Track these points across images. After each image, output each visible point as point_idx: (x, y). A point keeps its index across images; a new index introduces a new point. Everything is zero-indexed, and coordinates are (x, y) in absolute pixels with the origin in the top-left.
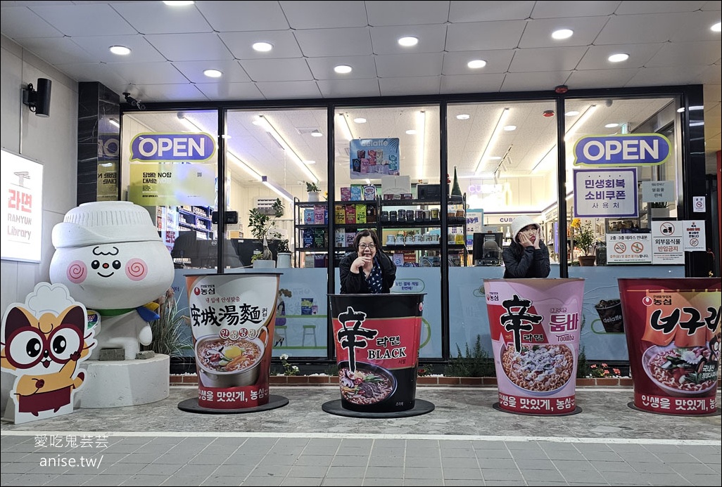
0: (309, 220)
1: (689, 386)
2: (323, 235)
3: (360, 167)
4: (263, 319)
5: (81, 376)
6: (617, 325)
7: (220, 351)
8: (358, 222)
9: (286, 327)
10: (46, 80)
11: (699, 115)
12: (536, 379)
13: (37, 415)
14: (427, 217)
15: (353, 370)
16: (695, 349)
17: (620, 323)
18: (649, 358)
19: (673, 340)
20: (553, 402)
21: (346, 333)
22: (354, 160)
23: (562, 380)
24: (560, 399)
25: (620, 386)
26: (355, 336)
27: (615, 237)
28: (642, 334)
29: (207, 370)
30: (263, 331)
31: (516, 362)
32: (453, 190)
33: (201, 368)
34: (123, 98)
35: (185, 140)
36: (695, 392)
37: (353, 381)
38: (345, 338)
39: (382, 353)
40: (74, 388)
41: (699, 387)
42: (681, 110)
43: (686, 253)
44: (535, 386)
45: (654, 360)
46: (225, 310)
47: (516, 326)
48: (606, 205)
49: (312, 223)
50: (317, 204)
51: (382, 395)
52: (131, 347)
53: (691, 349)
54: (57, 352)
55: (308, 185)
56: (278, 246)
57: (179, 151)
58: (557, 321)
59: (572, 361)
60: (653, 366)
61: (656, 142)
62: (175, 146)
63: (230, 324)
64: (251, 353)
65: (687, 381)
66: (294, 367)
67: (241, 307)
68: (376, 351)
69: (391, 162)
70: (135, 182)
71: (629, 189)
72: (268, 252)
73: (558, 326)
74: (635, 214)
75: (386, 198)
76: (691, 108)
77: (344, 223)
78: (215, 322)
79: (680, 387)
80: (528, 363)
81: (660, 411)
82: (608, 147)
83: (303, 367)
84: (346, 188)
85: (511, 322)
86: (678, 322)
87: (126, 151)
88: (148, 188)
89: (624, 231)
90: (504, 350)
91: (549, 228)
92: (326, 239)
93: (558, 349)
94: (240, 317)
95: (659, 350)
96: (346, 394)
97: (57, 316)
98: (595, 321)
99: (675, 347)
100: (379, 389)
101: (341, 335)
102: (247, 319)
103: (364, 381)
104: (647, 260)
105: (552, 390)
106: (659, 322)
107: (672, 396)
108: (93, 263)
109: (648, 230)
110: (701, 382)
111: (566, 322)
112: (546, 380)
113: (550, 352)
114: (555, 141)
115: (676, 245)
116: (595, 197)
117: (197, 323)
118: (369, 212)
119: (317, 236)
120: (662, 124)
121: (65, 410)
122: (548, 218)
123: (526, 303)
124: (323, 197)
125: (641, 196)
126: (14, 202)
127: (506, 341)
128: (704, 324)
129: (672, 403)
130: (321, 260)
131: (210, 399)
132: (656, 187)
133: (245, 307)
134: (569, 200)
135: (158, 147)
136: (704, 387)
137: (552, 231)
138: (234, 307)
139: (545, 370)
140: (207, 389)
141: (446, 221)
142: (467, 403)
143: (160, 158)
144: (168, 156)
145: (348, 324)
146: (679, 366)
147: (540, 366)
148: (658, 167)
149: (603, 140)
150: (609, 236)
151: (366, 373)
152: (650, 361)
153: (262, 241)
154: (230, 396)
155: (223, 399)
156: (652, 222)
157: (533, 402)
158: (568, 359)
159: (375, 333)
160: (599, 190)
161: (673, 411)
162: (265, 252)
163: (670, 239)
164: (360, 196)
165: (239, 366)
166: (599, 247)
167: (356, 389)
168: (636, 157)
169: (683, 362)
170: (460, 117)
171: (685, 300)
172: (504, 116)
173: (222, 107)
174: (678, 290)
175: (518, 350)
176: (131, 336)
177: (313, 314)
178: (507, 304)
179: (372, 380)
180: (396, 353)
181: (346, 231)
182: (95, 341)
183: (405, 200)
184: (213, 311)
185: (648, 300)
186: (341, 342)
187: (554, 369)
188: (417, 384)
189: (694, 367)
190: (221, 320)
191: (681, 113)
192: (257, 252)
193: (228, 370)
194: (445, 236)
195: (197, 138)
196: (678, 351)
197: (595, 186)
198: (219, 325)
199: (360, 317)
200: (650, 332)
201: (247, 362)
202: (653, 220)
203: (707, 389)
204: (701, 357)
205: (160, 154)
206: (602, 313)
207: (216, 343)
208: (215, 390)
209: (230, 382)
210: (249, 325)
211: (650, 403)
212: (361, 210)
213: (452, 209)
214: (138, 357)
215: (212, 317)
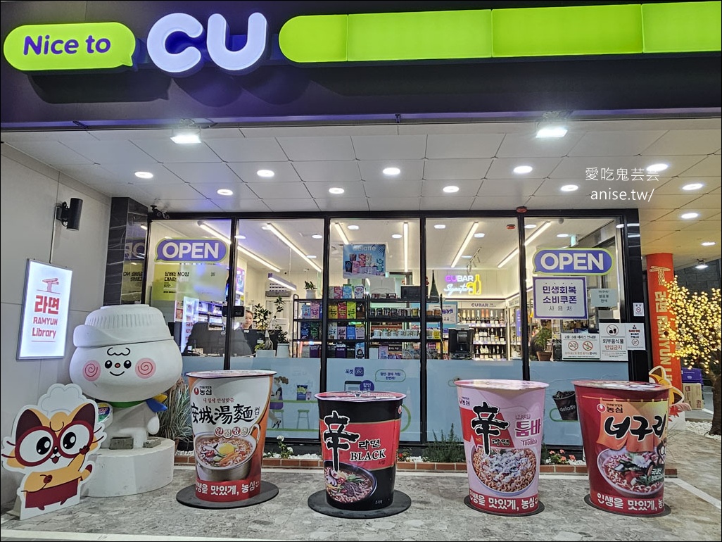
0: (306, 314)
1: (640, 488)
2: (318, 329)
3: (351, 269)
4: (256, 418)
5: (89, 468)
6: (572, 414)
7: (215, 447)
8: (348, 317)
9: (283, 411)
10: (78, 200)
11: (636, 230)
12: (503, 480)
13: (43, 509)
14: (409, 315)
15: (336, 470)
16: (644, 454)
17: (574, 412)
18: (604, 460)
19: (625, 445)
20: (519, 502)
21: (331, 434)
22: (346, 262)
23: (526, 481)
24: (525, 499)
25: (575, 473)
26: (339, 438)
27: (568, 337)
28: (597, 437)
29: (203, 464)
30: (255, 428)
31: (485, 463)
32: (431, 291)
33: (198, 462)
34: (150, 209)
35: (202, 244)
36: (645, 493)
37: (336, 480)
38: (330, 440)
39: (364, 455)
40: (82, 480)
41: (648, 489)
42: (621, 226)
43: (629, 352)
44: (503, 487)
45: (608, 462)
46: (220, 410)
47: (486, 431)
48: (560, 308)
49: (308, 317)
50: (313, 301)
51: (363, 494)
52: (139, 436)
53: (640, 453)
54: (67, 448)
55: (307, 284)
56: (278, 338)
57: (197, 253)
58: (522, 427)
59: (535, 463)
60: (607, 468)
61: (601, 256)
62: (193, 249)
63: (224, 423)
64: (244, 449)
65: (638, 483)
66: (289, 448)
67: (234, 407)
68: (357, 453)
69: (378, 265)
70: (159, 278)
71: (579, 295)
72: (269, 342)
73: (523, 432)
74: (585, 317)
75: (374, 296)
76: (629, 225)
77: (337, 318)
78: (211, 420)
79: (632, 489)
80: (496, 465)
81: (614, 510)
82: (561, 259)
83: (297, 447)
84: (339, 288)
85: (480, 426)
86: (629, 429)
87: (152, 253)
88: (169, 285)
89: (577, 331)
90: (475, 452)
91: (512, 313)
92: (320, 332)
93: (522, 453)
94: (234, 417)
95: (612, 453)
96: (330, 491)
97: (68, 414)
98: (552, 410)
99: (626, 452)
100: (360, 489)
101: (326, 436)
102: (240, 418)
103: (346, 481)
104: (596, 357)
105: (517, 491)
106: (612, 428)
107: (625, 497)
108: (106, 363)
109: (595, 331)
110: (650, 484)
111: (530, 427)
112: (512, 481)
113: (515, 455)
114: (518, 245)
115: (620, 344)
116: (551, 301)
117: (196, 420)
118: (359, 309)
119: (312, 329)
120: (604, 238)
121: (72, 502)
122: (511, 304)
123: (494, 410)
124: (319, 295)
125: (589, 300)
126: (41, 307)
127: (477, 443)
128: (651, 431)
129: (625, 503)
130: (315, 350)
131: (205, 491)
132: (602, 294)
133: (238, 407)
134: (529, 292)
135: (180, 251)
136: (653, 488)
137: (514, 315)
138: (228, 407)
139: (511, 472)
140: (203, 482)
141: (424, 318)
142: (441, 496)
143: (181, 260)
144: (188, 257)
145: (333, 427)
146: (630, 469)
147: (506, 469)
148: (602, 277)
149: (557, 253)
150: (564, 335)
151: (348, 473)
152: (604, 462)
153: (264, 331)
154: (222, 490)
155: (217, 492)
156: (600, 324)
157: (501, 502)
158: (532, 462)
159: (357, 436)
160: (555, 295)
161: (625, 511)
162: (267, 342)
163: (615, 339)
164: (351, 294)
165: (231, 462)
166: (555, 344)
167: (338, 487)
168: (585, 268)
169: (634, 465)
170: (437, 227)
171: (635, 409)
172: (474, 229)
173: (234, 217)
174: (628, 400)
175: (487, 453)
176: (139, 426)
177: (307, 399)
178: (477, 409)
179: (354, 481)
180: (376, 455)
181: (338, 326)
182: (105, 434)
183: (389, 299)
184: (209, 410)
185: (601, 407)
186: (326, 442)
187: (519, 471)
188: (397, 469)
189: (644, 471)
190: (216, 419)
191: (621, 229)
192: (260, 341)
193: (222, 466)
194: (424, 332)
195: (212, 243)
196: (629, 455)
197: (551, 291)
198: (214, 423)
199: (344, 421)
200: (604, 437)
201: (239, 458)
202: (601, 322)
203: (656, 490)
204: (650, 461)
205: (181, 256)
206: (558, 402)
207: (211, 440)
208: (209, 484)
209: (223, 477)
210: (242, 424)
211: (605, 502)
212: (352, 307)
213: (431, 307)
214: (146, 445)
215: (208, 416)
